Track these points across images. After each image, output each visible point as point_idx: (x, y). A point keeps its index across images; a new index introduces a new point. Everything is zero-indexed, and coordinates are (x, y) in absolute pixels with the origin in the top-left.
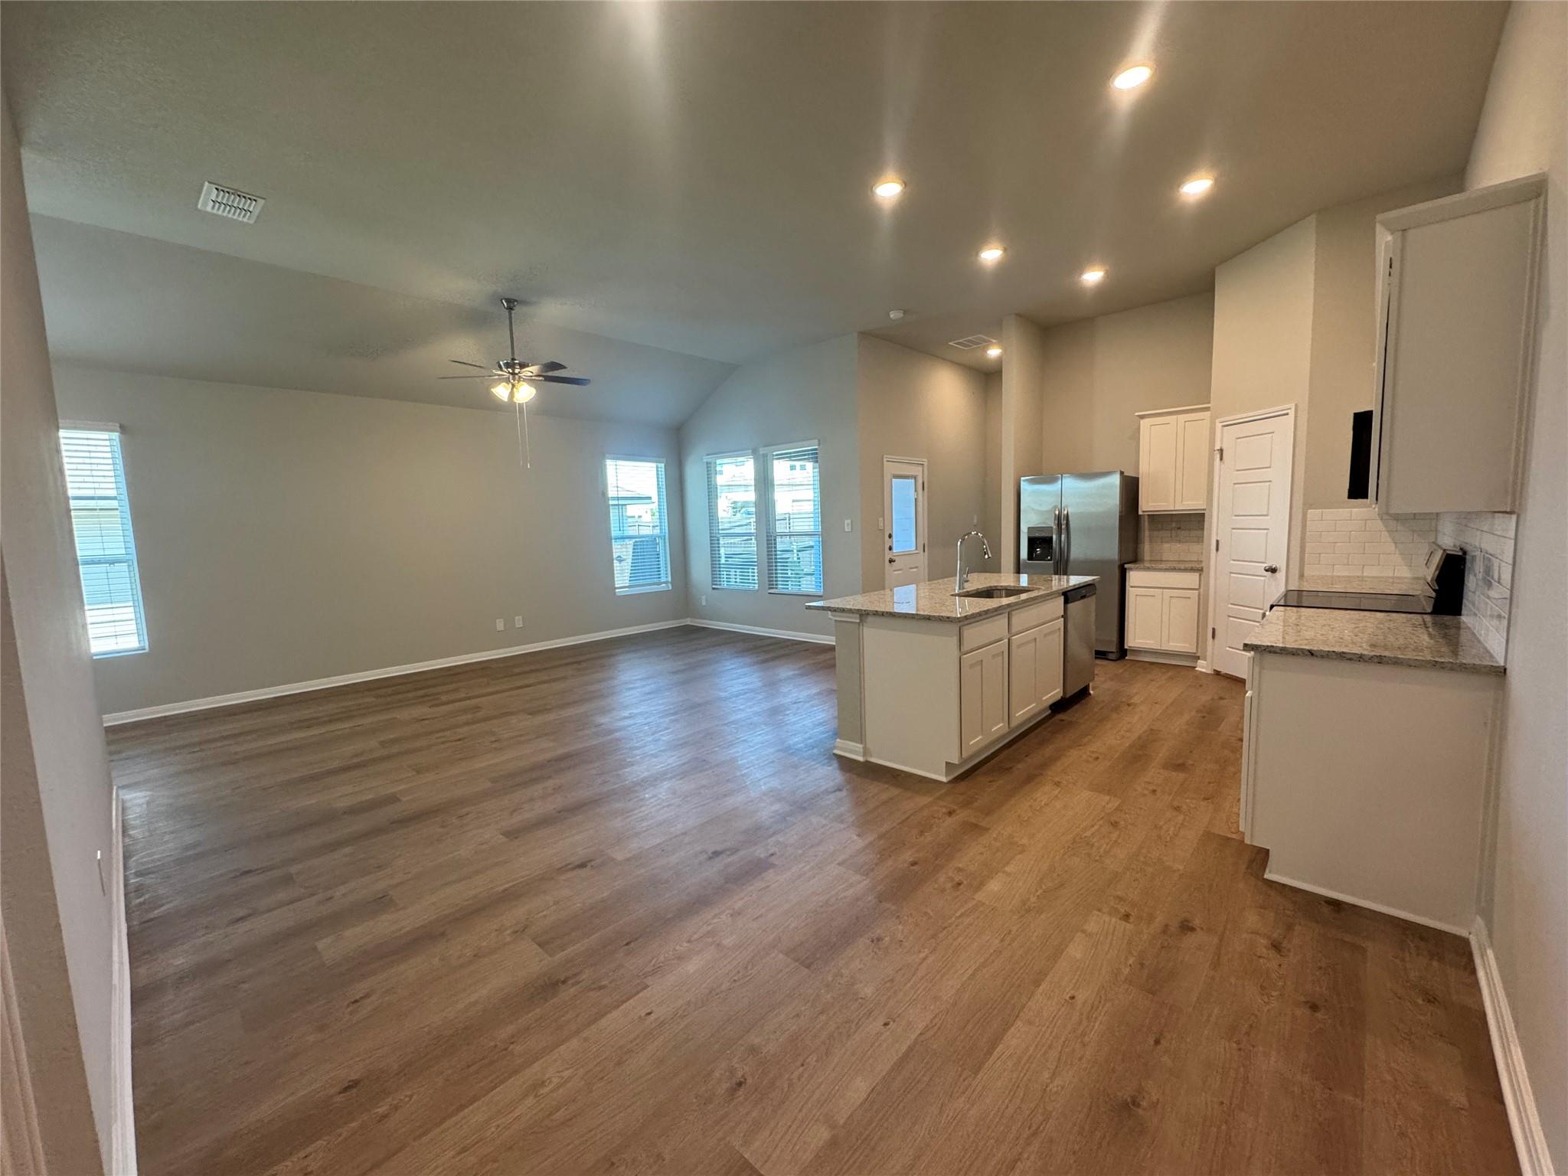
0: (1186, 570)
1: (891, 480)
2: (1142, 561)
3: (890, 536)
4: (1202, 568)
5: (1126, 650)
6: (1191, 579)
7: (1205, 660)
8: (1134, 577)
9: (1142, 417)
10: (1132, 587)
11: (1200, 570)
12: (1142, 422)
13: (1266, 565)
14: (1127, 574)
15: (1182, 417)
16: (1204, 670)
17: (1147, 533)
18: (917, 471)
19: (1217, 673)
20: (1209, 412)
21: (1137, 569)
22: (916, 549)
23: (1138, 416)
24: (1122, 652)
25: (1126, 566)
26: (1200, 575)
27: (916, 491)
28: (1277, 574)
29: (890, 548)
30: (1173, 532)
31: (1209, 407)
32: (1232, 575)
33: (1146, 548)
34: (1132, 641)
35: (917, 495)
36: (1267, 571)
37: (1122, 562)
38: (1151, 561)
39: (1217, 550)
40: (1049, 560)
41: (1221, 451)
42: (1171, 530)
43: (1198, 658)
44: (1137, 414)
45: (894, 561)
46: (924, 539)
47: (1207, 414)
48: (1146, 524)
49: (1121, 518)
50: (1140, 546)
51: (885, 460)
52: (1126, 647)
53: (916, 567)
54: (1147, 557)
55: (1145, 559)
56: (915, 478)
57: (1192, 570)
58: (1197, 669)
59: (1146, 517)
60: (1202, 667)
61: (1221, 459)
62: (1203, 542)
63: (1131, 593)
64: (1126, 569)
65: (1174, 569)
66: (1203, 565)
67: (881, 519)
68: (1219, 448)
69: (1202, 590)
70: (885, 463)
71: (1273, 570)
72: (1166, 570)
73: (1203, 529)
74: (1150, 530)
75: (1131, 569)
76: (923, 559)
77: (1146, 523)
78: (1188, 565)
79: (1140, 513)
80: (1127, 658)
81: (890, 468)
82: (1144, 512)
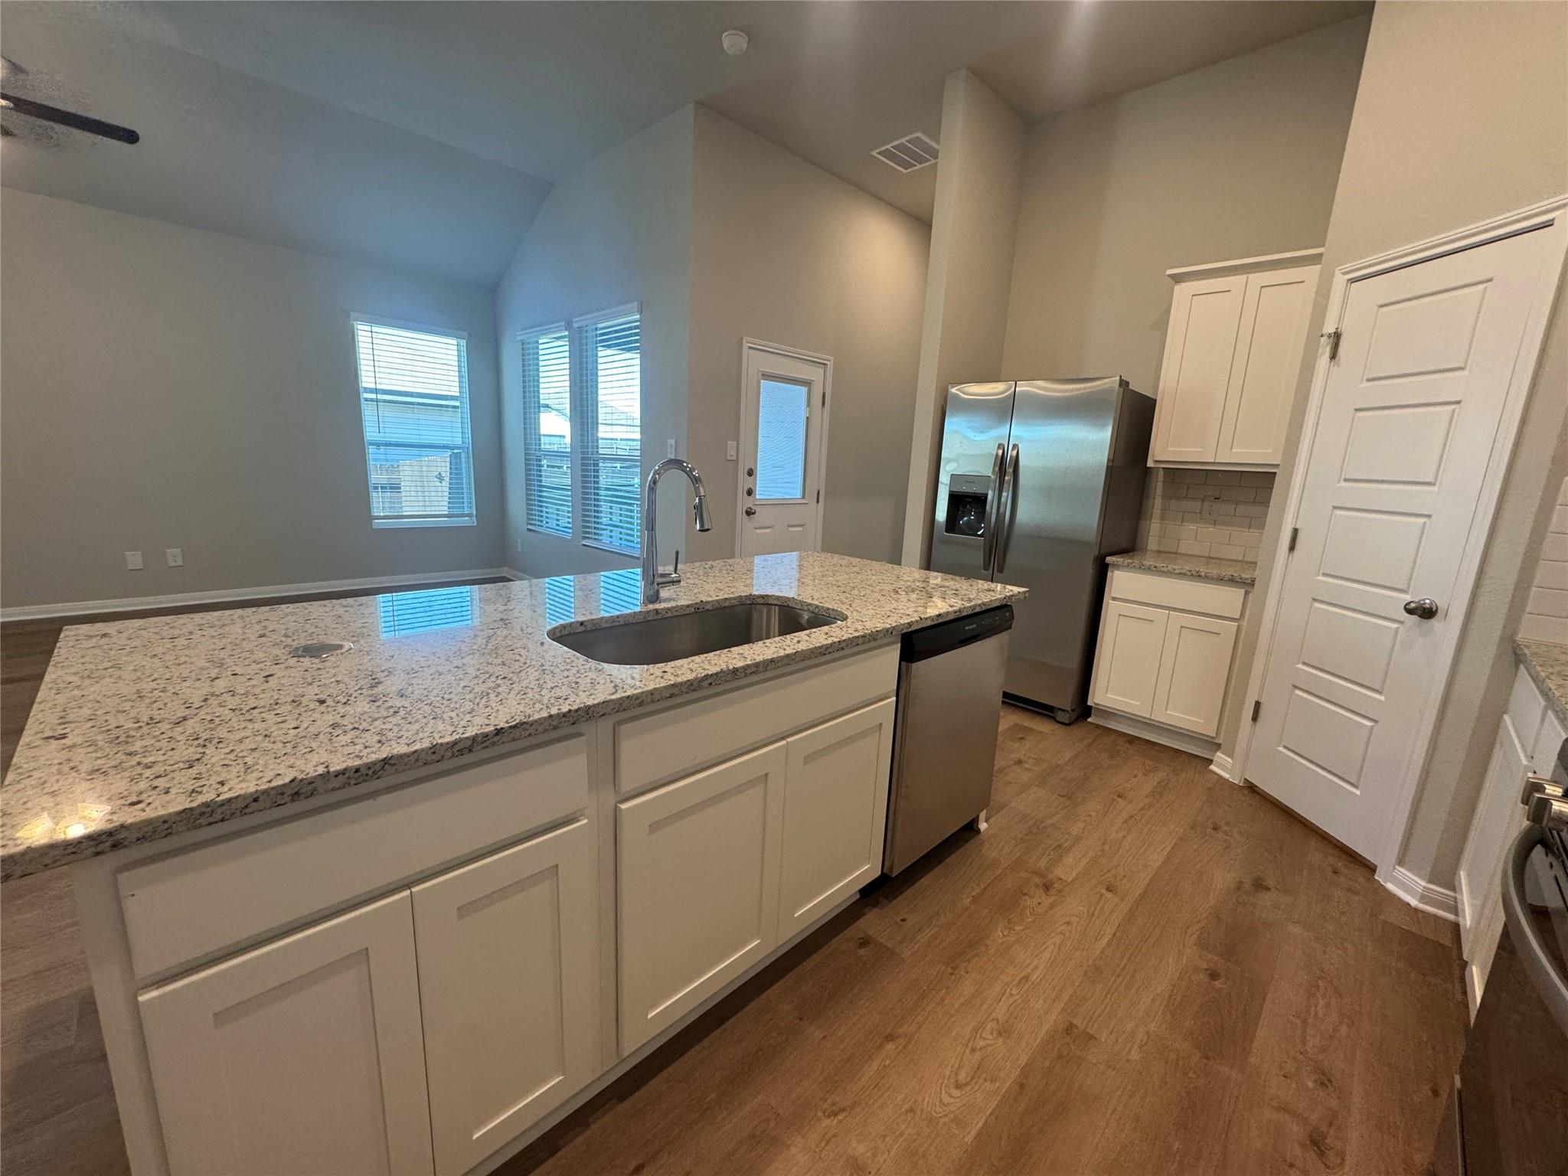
0: (1220, 580)
1: (759, 383)
2: (1144, 550)
3: (751, 473)
4: (1253, 581)
5: (1091, 707)
6: (1228, 599)
7: (1231, 756)
8: (1122, 582)
9: (1178, 279)
10: (1114, 599)
11: (1249, 584)
12: (1177, 288)
13: (1408, 598)
14: (1109, 574)
15: (1258, 279)
16: (1227, 776)
17: (1158, 502)
18: (815, 374)
19: (1251, 788)
20: (1318, 267)
21: (1128, 567)
22: (803, 497)
23: (1171, 276)
24: (1083, 710)
25: (1109, 559)
26: (1246, 593)
27: (809, 404)
28: (1435, 623)
29: (750, 492)
30: (1206, 503)
31: (1321, 255)
32: (1317, 605)
33: (1154, 530)
34: (1101, 695)
35: (810, 411)
36: (1410, 611)
37: (1103, 551)
38: (1159, 552)
39: (1292, 548)
40: (979, 536)
41: (1337, 336)
42: (1203, 501)
43: (1218, 746)
44: (1169, 272)
45: (754, 513)
46: (819, 481)
47: (1315, 270)
48: (1158, 486)
49: (1111, 470)
50: (1142, 523)
51: (746, 345)
52: (1089, 703)
53: (802, 526)
54: (1152, 544)
55: (1149, 548)
56: (807, 383)
57: (1232, 581)
58: (1212, 767)
59: (1161, 472)
60: (1224, 767)
61: (1333, 356)
62: (1262, 527)
63: (1111, 610)
64: (1107, 565)
65: (1197, 576)
66: (1257, 574)
67: (732, 444)
68: (1333, 330)
69: (1245, 623)
70: (745, 350)
71: (1426, 613)
72: (1181, 575)
73: (1266, 503)
74: (1164, 497)
75: (1117, 566)
76: (815, 513)
77: (1160, 484)
78: (1228, 571)
79: (1150, 464)
80: (1089, 720)
81: (754, 361)
82: (1156, 461)
